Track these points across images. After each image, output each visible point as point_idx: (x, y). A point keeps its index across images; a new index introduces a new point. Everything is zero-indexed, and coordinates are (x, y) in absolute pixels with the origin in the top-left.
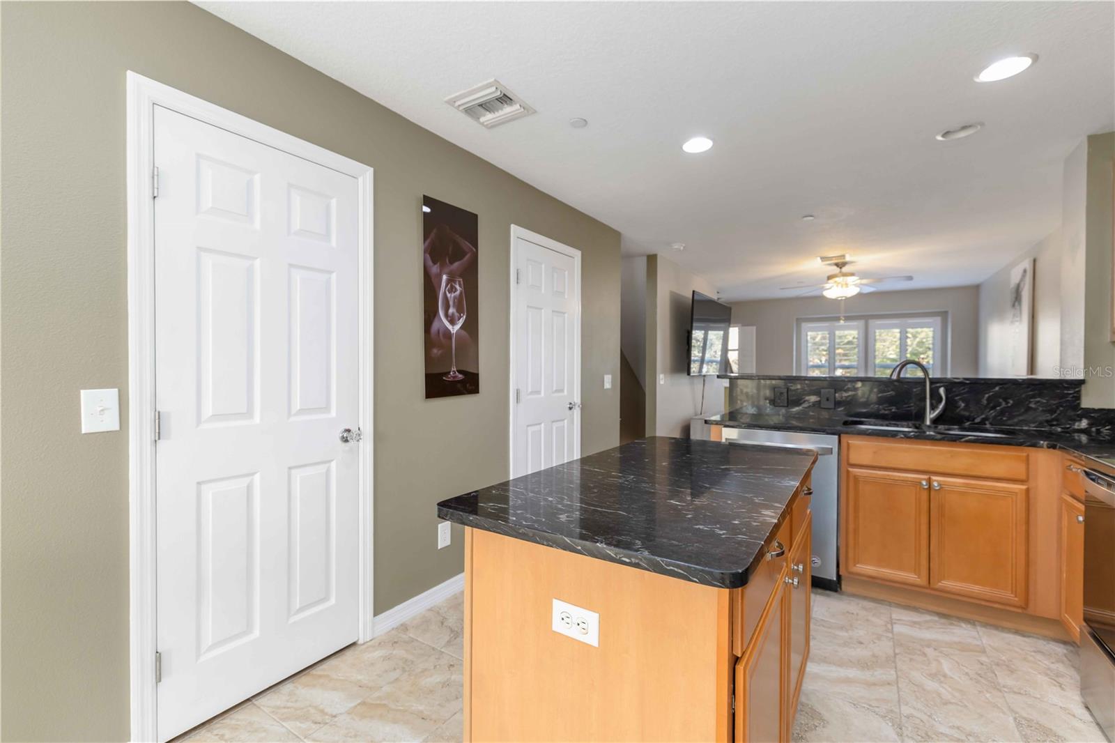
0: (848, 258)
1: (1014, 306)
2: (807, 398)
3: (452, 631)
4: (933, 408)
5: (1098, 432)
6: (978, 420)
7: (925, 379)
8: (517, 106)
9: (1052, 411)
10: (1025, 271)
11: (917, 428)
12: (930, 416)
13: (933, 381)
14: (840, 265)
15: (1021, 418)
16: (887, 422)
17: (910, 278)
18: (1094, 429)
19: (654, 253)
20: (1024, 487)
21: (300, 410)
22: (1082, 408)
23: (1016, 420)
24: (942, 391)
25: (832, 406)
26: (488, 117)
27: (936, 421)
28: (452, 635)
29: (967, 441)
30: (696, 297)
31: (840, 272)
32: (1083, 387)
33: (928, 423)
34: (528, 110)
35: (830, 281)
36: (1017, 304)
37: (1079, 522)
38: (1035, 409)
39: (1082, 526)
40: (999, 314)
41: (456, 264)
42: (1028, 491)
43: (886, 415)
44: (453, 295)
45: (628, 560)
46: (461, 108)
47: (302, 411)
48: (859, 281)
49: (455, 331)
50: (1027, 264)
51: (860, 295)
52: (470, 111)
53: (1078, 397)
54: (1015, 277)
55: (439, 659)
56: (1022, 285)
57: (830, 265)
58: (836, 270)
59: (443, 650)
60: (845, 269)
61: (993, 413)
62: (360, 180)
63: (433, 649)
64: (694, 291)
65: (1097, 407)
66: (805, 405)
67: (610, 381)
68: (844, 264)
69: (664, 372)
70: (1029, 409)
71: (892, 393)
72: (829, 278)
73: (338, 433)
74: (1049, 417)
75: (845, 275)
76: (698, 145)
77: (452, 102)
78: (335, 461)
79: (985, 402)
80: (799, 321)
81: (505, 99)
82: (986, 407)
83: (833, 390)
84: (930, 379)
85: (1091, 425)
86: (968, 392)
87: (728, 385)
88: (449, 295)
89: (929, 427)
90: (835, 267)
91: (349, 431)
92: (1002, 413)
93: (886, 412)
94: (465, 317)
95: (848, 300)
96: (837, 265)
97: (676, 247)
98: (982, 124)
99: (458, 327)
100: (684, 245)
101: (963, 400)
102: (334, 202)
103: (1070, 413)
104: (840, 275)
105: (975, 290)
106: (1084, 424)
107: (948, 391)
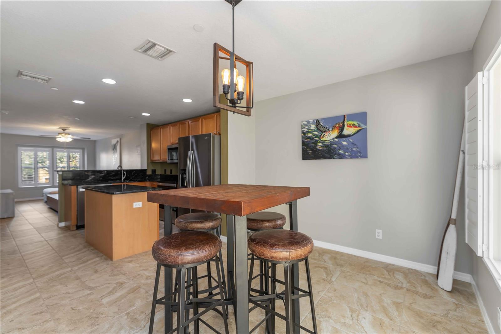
1: (113, 149)
2: (91, 176)
4: (124, 176)
7: (122, 170)
9: (143, 176)
10: (118, 141)
12: (123, 178)
13: (124, 170)
14: (64, 130)
22: (148, 175)
24: (125, 172)
25: (99, 178)
27: (124, 179)
32: (147, 171)
40: (106, 151)
48: (71, 137)
50: (118, 139)
53: (146, 172)
54: (114, 141)
56: (117, 145)
58: (61, 131)
61: (134, 177)
66: (91, 178)
68: (65, 130)
72: (59, 134)
75: (66, 134)
83: (99, 174)
85: (148, 178)
87: (61, 174)
101: (129, 174)
103: (146, 176)
104: (64, 133)
105: (95, 142)
106: (147, 178)
107: (126, 173)
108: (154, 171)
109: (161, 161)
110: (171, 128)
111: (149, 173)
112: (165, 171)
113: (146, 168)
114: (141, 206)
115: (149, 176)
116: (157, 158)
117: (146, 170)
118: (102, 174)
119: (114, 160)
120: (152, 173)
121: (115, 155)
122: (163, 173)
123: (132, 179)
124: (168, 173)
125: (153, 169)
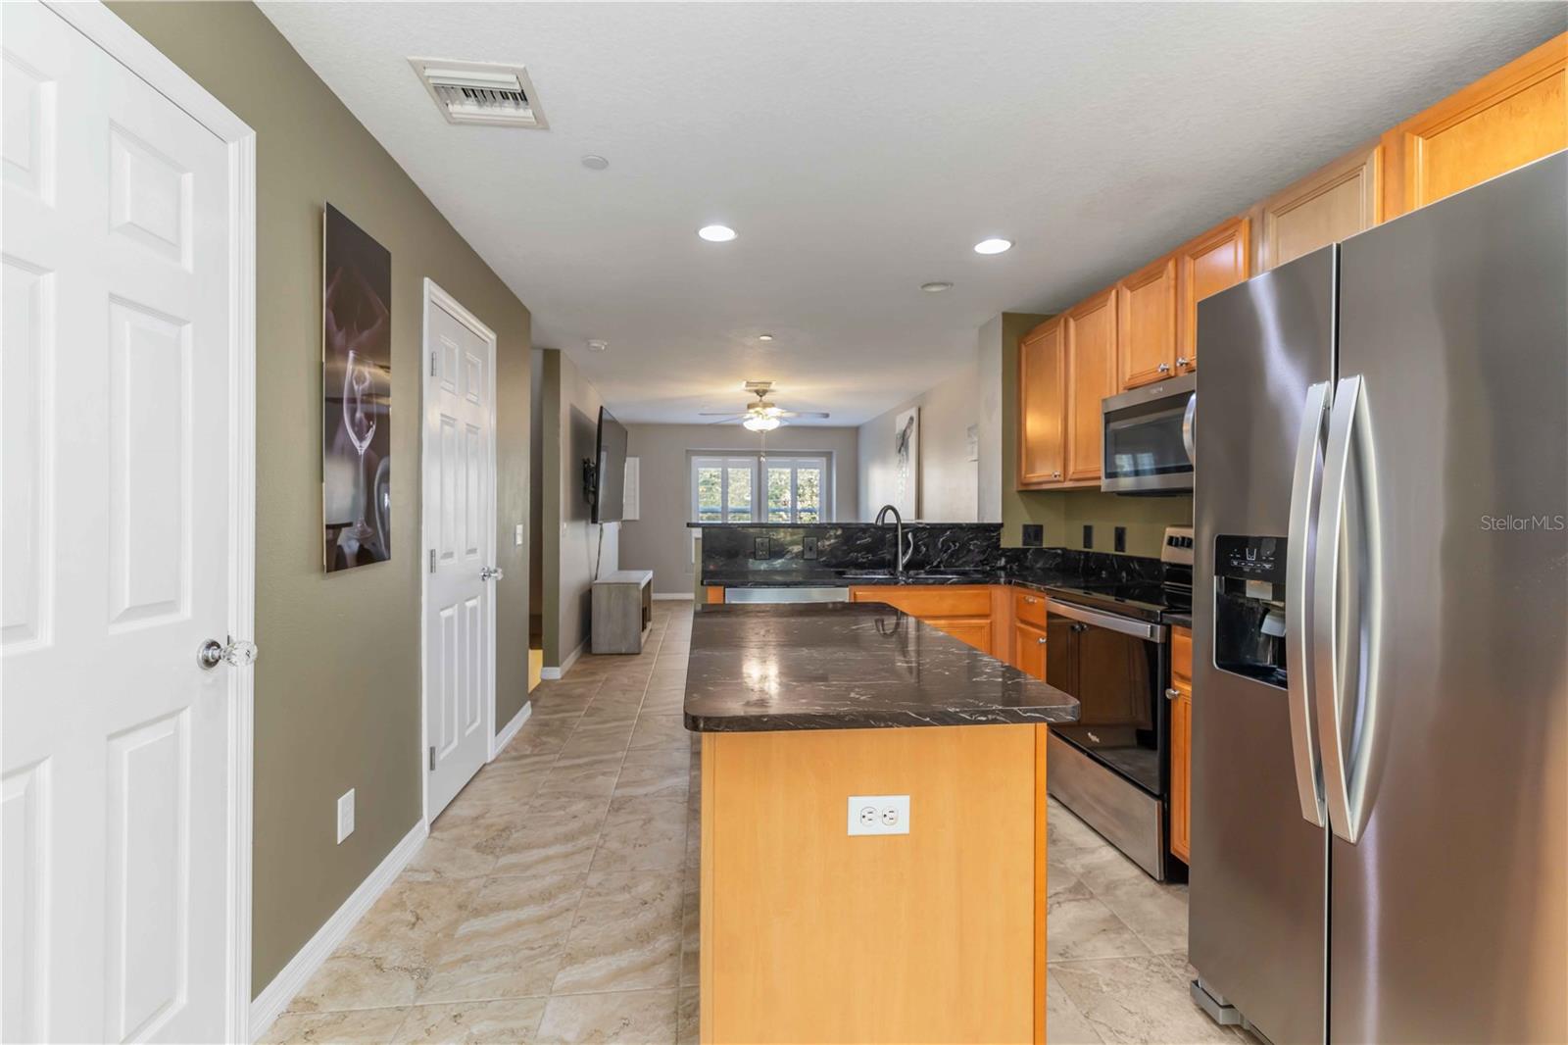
0: (772, 387)
1: (900, 451)
2: (790, 548)
3: (410, 971)
4: (905, 553)
5: (1011, 568)
6: (935, 564)
7: (897, 525)
8: (529, 113)
9: (984, 552)
10: (912, 419)
11: (892, 574)
12: (903, 561)
13: (905, 526)
14: (761, 393)
15: (964, 559)
16: (867, 571)
17: (827, 416)
18: (1008, 566)
19: (557, 348)
20: (989, 621)
21: (128, 609)
22: (1002, 548)
23: (960, 562)
24: (910, 536)
25: (815, 556)
26: (469, 108)
28: (416, 977)
29: (951, 584)
30: (604, 417)
31: (761, 401)
32: (1002, 530)
33: (901, 569)
34: (541, 123)
35: (751, 411)
36: (903, 449)
37: (1041, 644)
38: (973, 551)
39: (1044, 647)
40: (882, 457)
41: (366, 334)
42: (991, 623)
43: (865, 563)
44: (361, 388)
45: (984, 719)
46: (431, 81)
47: (132, 613)
48: (779, 414)
49: (363, 452)
50: (913, 412)
51: (781, 429)
52: (443, 92)
53: (999, 539)
54: (901, 423)
55: (424, 1018)
56: (908, 431)
57: (750, 391)
58: (755, 398)
59: (418, 1004)
60: (767, 398)
61: (945, 556)
62: (232, 147)
63: (399, 1009)
64: (601, 408)
65: (1010, 547)
66: (788, 556)
67: (521, 535)
68: (765, 392)
69: (565, 521)
70: (969, 551)
71: (869, 540)
72: (750, 406)
73: (197, 651)
74: (982, 557)
75: (766, 405)
76: (717, 233)
77: (418, 68)
78: (189, 710)
79: (940, 546)
80: (690, 453)
81: (520, 97)
82: (941, 550)
83: (815, 539)
84: (902, 525)
85: (1007, 562)
86: (927, 537)
87: (700, 536)
88: (356, 387)
89: (902, 572)
90: (755, 394)
91: (213, 644)
92: (951, 556)
93: (864, 560)
94: (374, 427)
95: (769, 433)
96: (757, 392)
97: (596, 345)
98: (952, 285)
99: (366, 444)
100: (606, 344)
101: (925, 545)
102: (188, 179)
103: (995, 553)
104: (761, 404)
105: (855, 431)
106: (1003, 562)
107: (914, 537)
108: (1034, 533)
109: (1068, 484)
110: (1127, 295)
111: (1012, 539)
112: (1088, 532)
113: (996, 517)
114: (902, 826)
115: (1015, 556)
116: (1044, 472)
117: (998, 527)
118: (828, 539)
119: (900, 488)
120: (1025, 543)
121: (904, 469)
122: (1078, 545)
123: (938, 566)
124: (1104, 544)
125: (1029, 522)
